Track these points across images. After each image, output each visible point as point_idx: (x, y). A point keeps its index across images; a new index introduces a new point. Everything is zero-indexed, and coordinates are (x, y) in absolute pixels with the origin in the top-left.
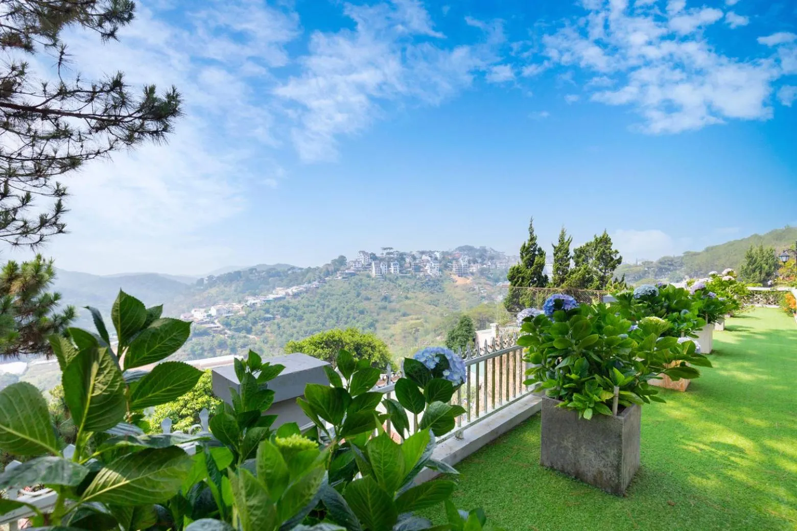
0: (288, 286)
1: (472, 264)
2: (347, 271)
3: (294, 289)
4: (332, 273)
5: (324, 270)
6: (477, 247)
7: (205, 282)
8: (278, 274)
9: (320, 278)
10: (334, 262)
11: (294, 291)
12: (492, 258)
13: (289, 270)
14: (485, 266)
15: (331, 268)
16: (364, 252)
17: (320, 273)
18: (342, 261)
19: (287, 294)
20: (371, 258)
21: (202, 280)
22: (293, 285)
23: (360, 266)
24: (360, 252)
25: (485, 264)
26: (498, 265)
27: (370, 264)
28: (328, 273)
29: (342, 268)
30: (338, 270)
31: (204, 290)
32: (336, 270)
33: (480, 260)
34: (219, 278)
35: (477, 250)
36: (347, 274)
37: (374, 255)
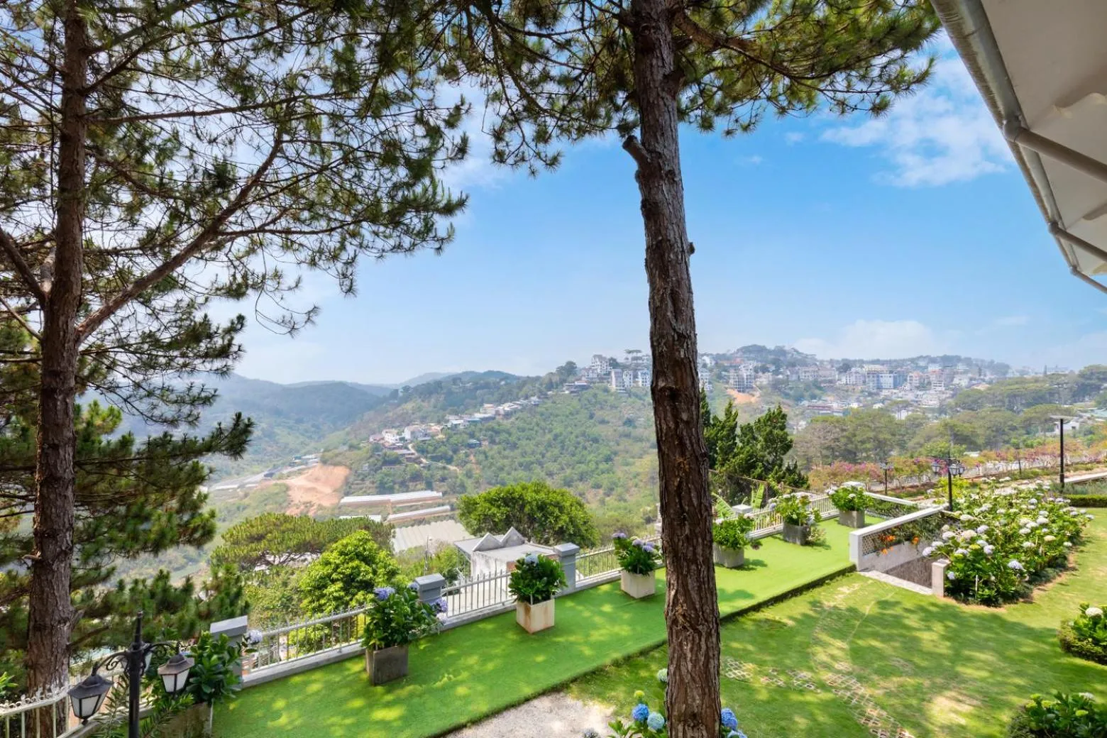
0: (500, 401)
1: (760, 374)
2: (576, 383)
3: (506, 407)
4: (557, 385)
5: (547, 381)
6: (771, 346)
7: (401, 394)
8: (486, 386)
9: (540, 392)
10: (561, 370)
11: (507, 409)
12: (792, 365)
13: (502, 380)
14: (780, 376)
15: (556, 379)
16: (600, 357)
17: (541, 385)
18: (570, 369)
19: (497, 413)
20: (610, 365)
21: (397, 391)
22: (506, 402)
23: (595, 376)
24: (595, 356)
25: (781, 373)
26: (802, 376)
27: (609, 374)
28: (551, 386)
29: (571, 378)
30: (565, 381)
31: (399, 405)
32: (563, 381)
33: (773, 368)
34: (416, 389)
35: (770, 352)
36: (577, 387)
37: (614, 360)
